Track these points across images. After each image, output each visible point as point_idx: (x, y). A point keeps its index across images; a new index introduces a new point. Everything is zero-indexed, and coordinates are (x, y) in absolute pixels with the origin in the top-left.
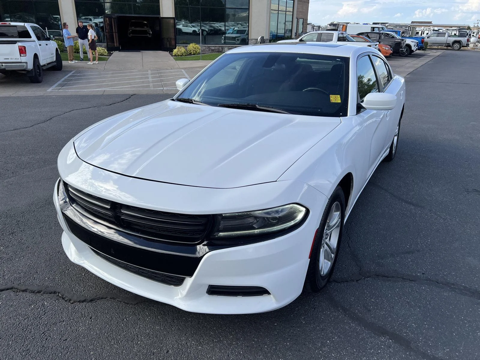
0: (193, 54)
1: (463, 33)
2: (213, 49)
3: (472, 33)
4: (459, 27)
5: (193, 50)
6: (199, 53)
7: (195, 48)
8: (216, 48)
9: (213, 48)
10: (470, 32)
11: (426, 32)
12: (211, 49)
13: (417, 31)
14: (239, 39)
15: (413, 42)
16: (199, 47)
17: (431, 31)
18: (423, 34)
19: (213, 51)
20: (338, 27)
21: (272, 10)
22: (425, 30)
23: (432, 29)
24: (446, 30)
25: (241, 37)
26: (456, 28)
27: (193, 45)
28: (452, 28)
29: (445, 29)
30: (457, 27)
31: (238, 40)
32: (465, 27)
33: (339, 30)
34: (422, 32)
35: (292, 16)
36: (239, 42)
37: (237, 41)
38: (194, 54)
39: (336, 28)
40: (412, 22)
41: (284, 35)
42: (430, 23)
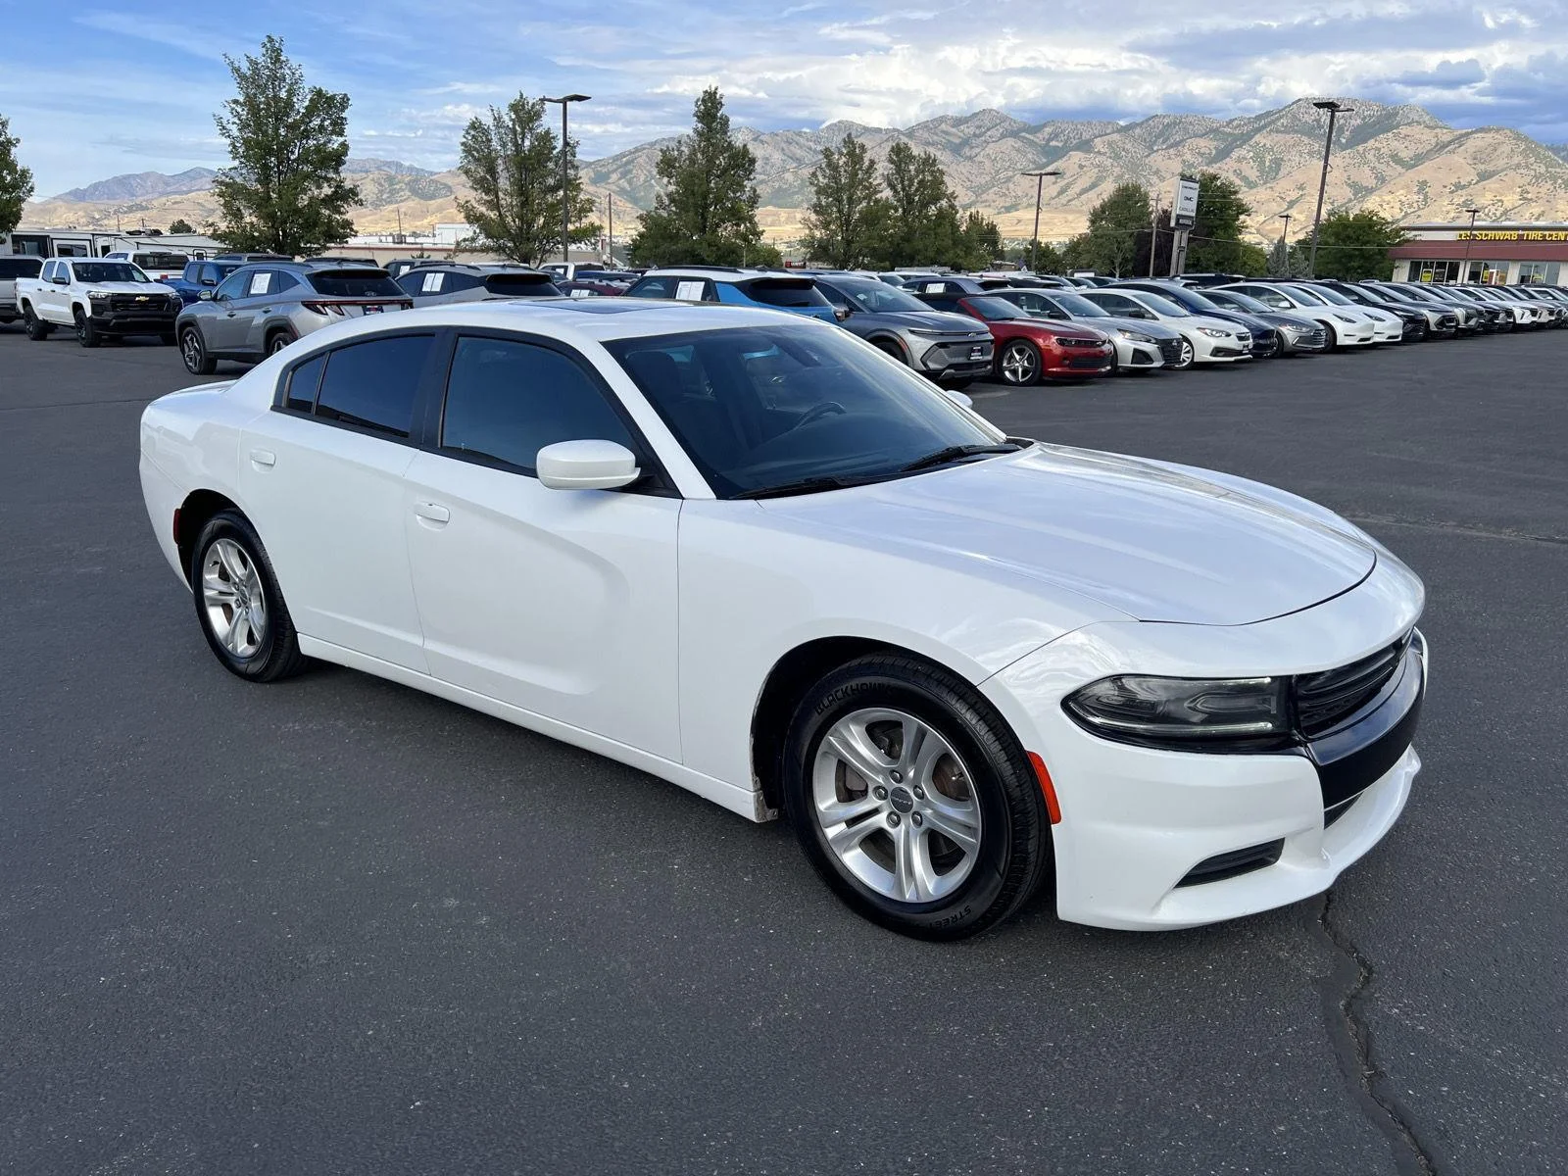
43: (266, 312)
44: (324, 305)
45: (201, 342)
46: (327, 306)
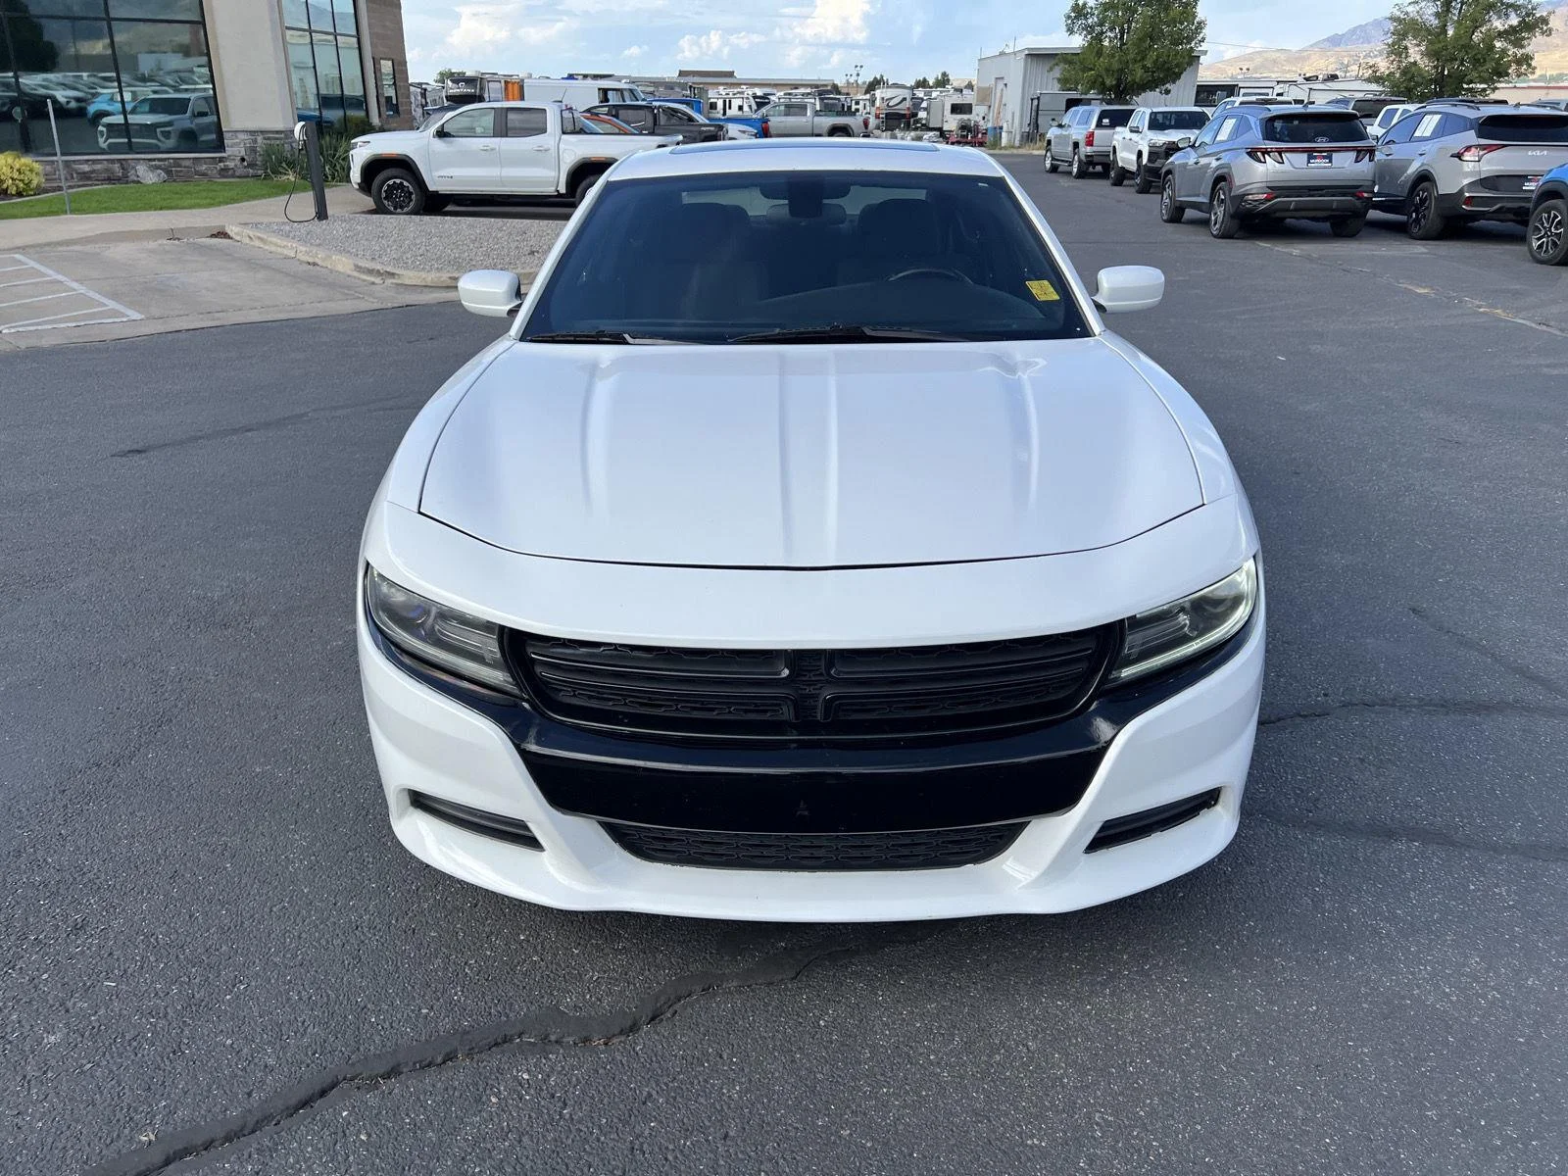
0: (14, 193)
1: (833, 105)
2: (84, 173)
3: (853, 102)
4: (817, 86)
5: (12, 179)
6: (39, 190)
7: (19, 170)
8: (98, 167)
9: (86, 168)
10: (849, 100)
11: (736, 103)
12: (78, 173)
13: (712, 100)
14: (169, 132)
15: (744, 132)
16: (36, 166)
17: (747, 98)
18: (730, 108)
19: (89, 179)
20: (482, 89)
21: (288, 28)
22: (731, 96)
23: (751, 93)
24: (785, 94)
25: (175, 123)
26: (809, 90)
27: (10, 161)
28: (797, 88)
29: (782, 93)
30: (811, 86)
31: (167, 135)
32: (826, 85)
33: (486, 96)
34: (725, 102)
35: (357, 51)
36: (171, 143)
37: (162, 139)
38: (19, 194)
39: (478, 91)
40: (682, 74)
41: (321, 117)
42: (731, 74)
43: (1218, 159)
44: (1265, 152)
45: (1173, 191)
46: (1268, 153)
